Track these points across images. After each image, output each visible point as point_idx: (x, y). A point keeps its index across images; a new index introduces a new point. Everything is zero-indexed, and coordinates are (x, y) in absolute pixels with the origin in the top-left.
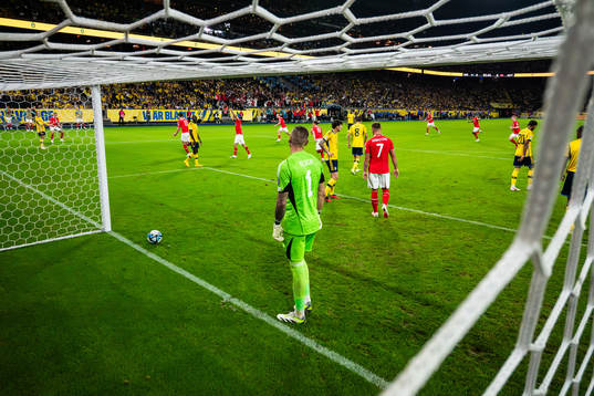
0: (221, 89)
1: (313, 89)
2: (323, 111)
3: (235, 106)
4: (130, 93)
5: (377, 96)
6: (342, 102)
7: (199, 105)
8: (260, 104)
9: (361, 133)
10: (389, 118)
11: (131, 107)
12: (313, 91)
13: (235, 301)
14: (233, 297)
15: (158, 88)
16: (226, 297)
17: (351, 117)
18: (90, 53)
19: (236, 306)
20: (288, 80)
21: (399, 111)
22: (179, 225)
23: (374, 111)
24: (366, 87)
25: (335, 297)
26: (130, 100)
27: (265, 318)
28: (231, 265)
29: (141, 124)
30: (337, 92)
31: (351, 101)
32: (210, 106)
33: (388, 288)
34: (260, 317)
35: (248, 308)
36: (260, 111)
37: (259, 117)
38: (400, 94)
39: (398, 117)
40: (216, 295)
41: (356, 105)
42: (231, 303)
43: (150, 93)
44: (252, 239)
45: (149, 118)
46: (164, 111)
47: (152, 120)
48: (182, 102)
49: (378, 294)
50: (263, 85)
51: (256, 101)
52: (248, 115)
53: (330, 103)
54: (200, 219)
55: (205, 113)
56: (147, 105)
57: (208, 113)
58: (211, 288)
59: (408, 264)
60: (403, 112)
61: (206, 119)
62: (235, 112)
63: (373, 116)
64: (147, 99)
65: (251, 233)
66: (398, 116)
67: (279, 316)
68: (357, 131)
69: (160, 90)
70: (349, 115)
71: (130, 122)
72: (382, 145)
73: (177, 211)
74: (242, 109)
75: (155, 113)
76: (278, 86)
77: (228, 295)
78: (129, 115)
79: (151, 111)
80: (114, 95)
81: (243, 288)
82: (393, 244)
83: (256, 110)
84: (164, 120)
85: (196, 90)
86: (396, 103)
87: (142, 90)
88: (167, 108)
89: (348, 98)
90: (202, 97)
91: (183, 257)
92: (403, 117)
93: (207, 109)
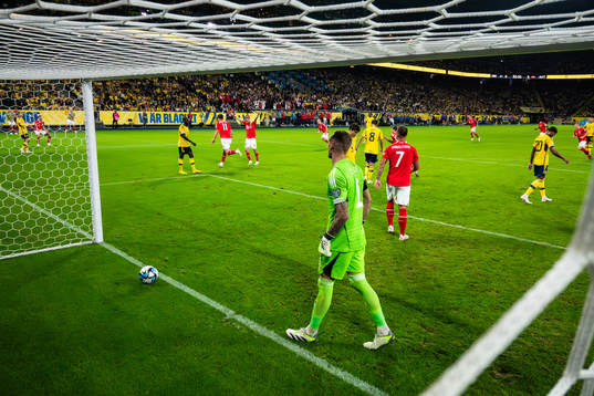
0: (226, 90)
1: (327, 90)
2: (339, 115)
3: (242, 108)
4: (125, 93)
5: (397, 99)
6: (358, 105)
7: (201, 107)
8: (269, 107)
9: (376, 137)
10: (411, 122)
11: (127, 109)
12: (327, 92)
13: (240, 318)
14: (237, 313)
15: (156, 87)
16: (230, 313)
17: (369, 120)
18: (87, 16)
19: (241, 324)
21: (421, 115)
22: (176, 237)
23: (394, 115)
24: (384, 89)
26: (125, 101)
27: (272, 335)
28: (235, 279)
29: (137, 127)
30: (353, 94)
31: (369, 104)
32: (213, 109)
33: (407, 305)
34: (266, 335)
35: (253, 326)
36: (266, 114)
37: (267, 121)
38: (422, 97)
39: (420, 122)
40: (218, 311)
41: (373, 108)
42: (236, 321)
43: (148, 94)
44: (258, 252)
45: (146, 120)
46: (162, 113)
47: (149, 123)
48: (183, 104)
49: (396, 311)
50: (272, 86)
51: (264, 103)
53: (345, 106)
54: (201, 230)
55: (207, 117)
56: (143, 107)
57: (211, 115)
58: (213, 304)
59: (429, 279)
60: (425, 117)
61: (208, 122)
62: (241, 114)
63: (392, 120)
64: (143, 100)
65: (258, 245)
66: (420, 120)
68: (372, 136)
69: (158, 91)
70: (367, 119)
71: (125, 125)
72: (402, 153)
73: (176, 220)
74: (248, 111)
75: (152, 115)
76: (288, 87)
77: (232, 312)
78: (124, 117)
79: (149, 114)
80: (107, 95)
81: (248, 304)
83: (264, 113)
84: (163, 123)
85: (198, 91)
86: (418, 107)
87: (138, 90)
88: (165, 110)
89: (365, 100)
90: (204, 98)
91: (182, 270)
92: (425, 122)
93: (209, 111)
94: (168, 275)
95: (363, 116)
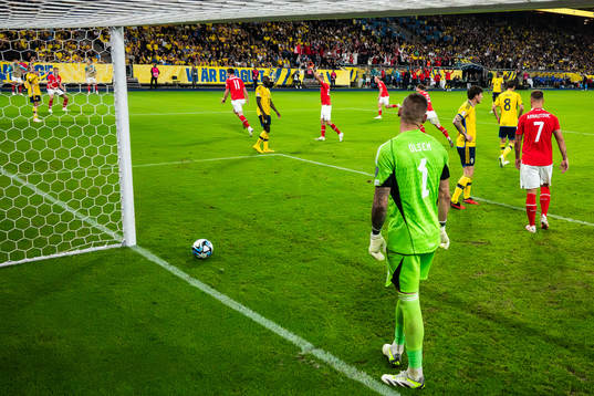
0: (304, 37)
1: (442, 39)
2: (457, 74)
3: (324, 63)
4: (168, 40)
5: (537, 53)
6: (484, 61)
8: (362, 61)
9: (512, 104)
10: (556, 85)
11: (169, 63)
12: (442, 43)
13: (319, 354)
14: (317, 347)
15: (210, 33)
16: (306, 347)
17: (497, 82)
19: (321, 362)
20: (404, 25)
21: (570, 75)
22: (236, 239)
23: (533, 74)
24: (520, 39)
25: (469, 351)
26: (167, 52)
27: (364, 378)
28: (315, 299)
29: (183, 88)
30: (478, 44)
31: (499, 59)
32: (287, 63)
33: (548, 339)
34: (355, 377)
35: (340, 366)
36: (362, 71)
37: (361, 81)
38: (572, 50)
39: (568, 84)
40: (291, 344)
41: (505, 65)
42: (313, 357)
43: (198, 42)
44: (346, 262)
45: (196, 78)
46: (217, 69)
47: (199, 82)
48: (246, 56)
49: (533, 347)
50: (367, 33)
51: (355, 56)
52: (343, 77)
53: (467, 62)
54: (269, 231)
55: (278, 74)
56: (192, 60)
57: (284, 72)
58: (283, 333)
59: (579, 303)
60: (576, 77)
61: (280, 81)
62: (324, 72)
63: (530, 82)
64: (193, 51)
65: (345, 252)
66: (568, 82)
67: (385, 377)
68: (507, 102)
69: (213, 38)
70: (495, 80)
71: (167, 84)
72: (541, 124)
73: (235, 217)
74: (334, 67)
75: (204, 71)
76: (389, 35)
77: (309, 345)
78: (166, 74)
79: (199, 69)
80: (144, 43)
81: (332, 333)
82: (558, 274)
83: (355, 69)
84: (218, 82)
85: (267, 39)
86: (566, 63)
87: (185, 37)
88: (223, 65)
89: (494, 54)
90: (275, 48)
91: (244, 286)
92: (576, 85)
93: (282, 66)
94: (222, 292)
95: (491, 76)
